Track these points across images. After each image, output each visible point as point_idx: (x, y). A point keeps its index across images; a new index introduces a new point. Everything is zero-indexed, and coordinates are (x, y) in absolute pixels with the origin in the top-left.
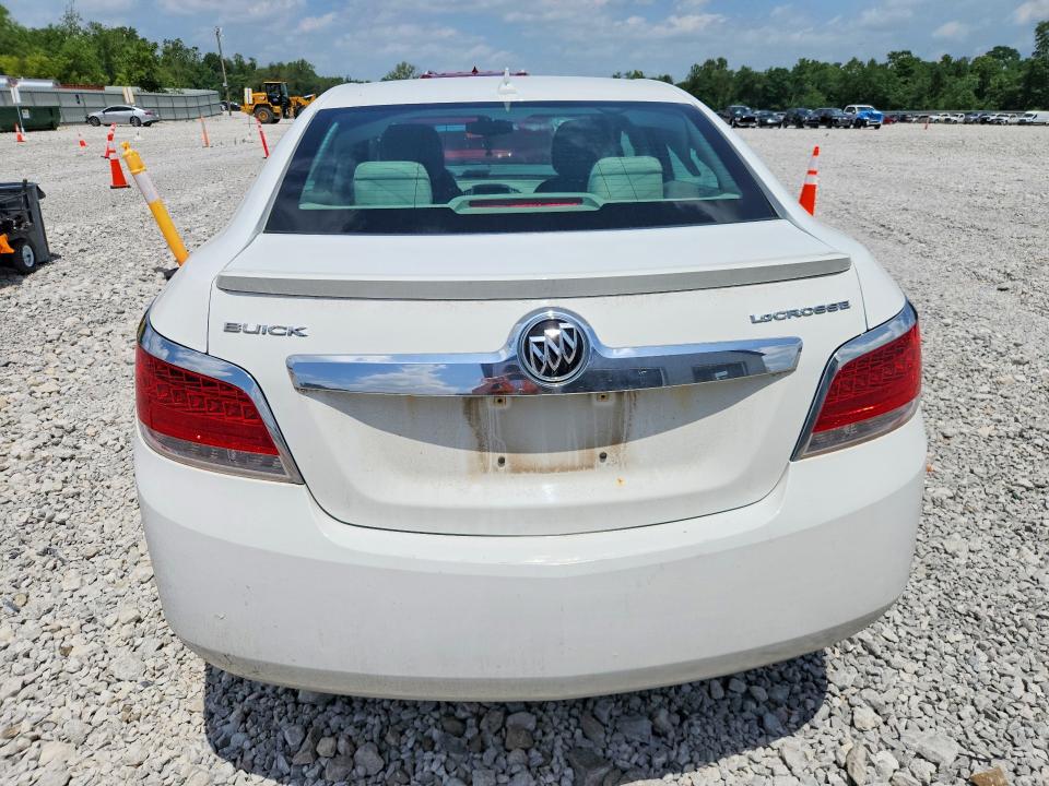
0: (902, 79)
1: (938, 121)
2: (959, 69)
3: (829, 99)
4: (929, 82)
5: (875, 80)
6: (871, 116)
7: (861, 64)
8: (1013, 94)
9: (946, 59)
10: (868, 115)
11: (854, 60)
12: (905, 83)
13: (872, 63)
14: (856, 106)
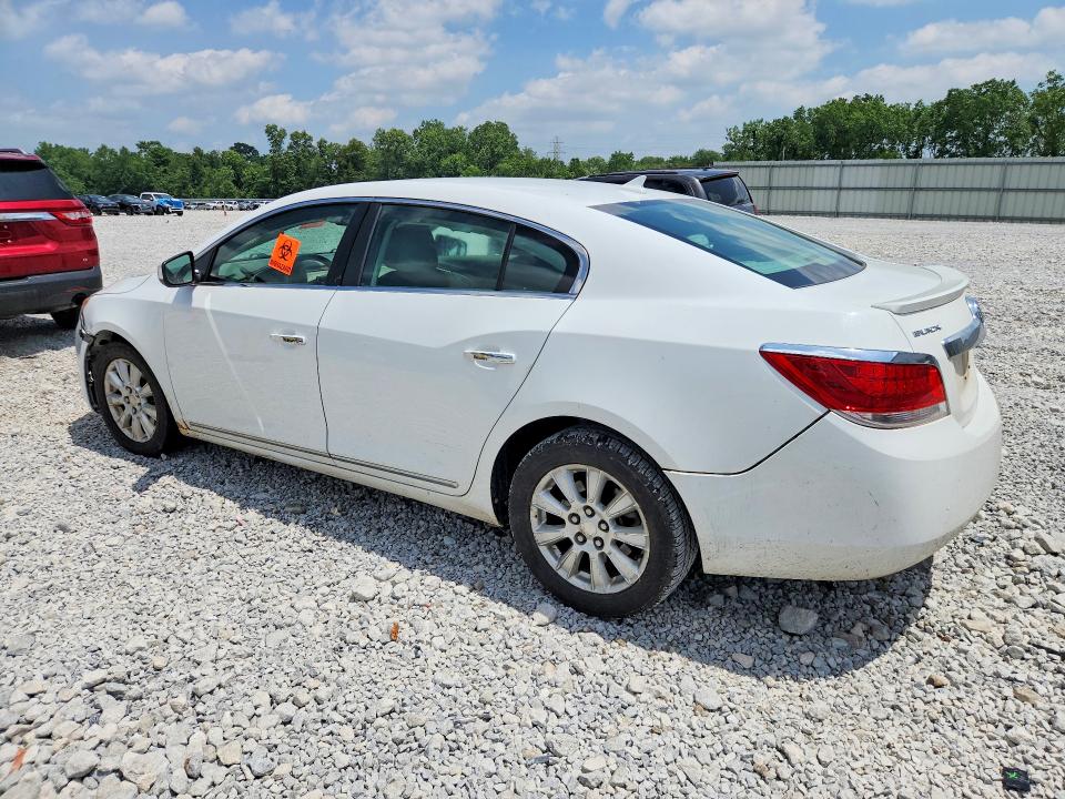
0: (162, 168)
1: (214, 208)
2: (213, 161)
3: (87, 186)
4: (188, 173)
5: (133, 168)
6: (171, 203)
7: (112, 151)
8: (265, 185)
9: (198, 151)
10: (168, 202)
11: (104, 147)
12: (165, 171)
13: (124, 150)
14: (152, 194)
